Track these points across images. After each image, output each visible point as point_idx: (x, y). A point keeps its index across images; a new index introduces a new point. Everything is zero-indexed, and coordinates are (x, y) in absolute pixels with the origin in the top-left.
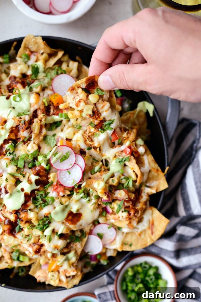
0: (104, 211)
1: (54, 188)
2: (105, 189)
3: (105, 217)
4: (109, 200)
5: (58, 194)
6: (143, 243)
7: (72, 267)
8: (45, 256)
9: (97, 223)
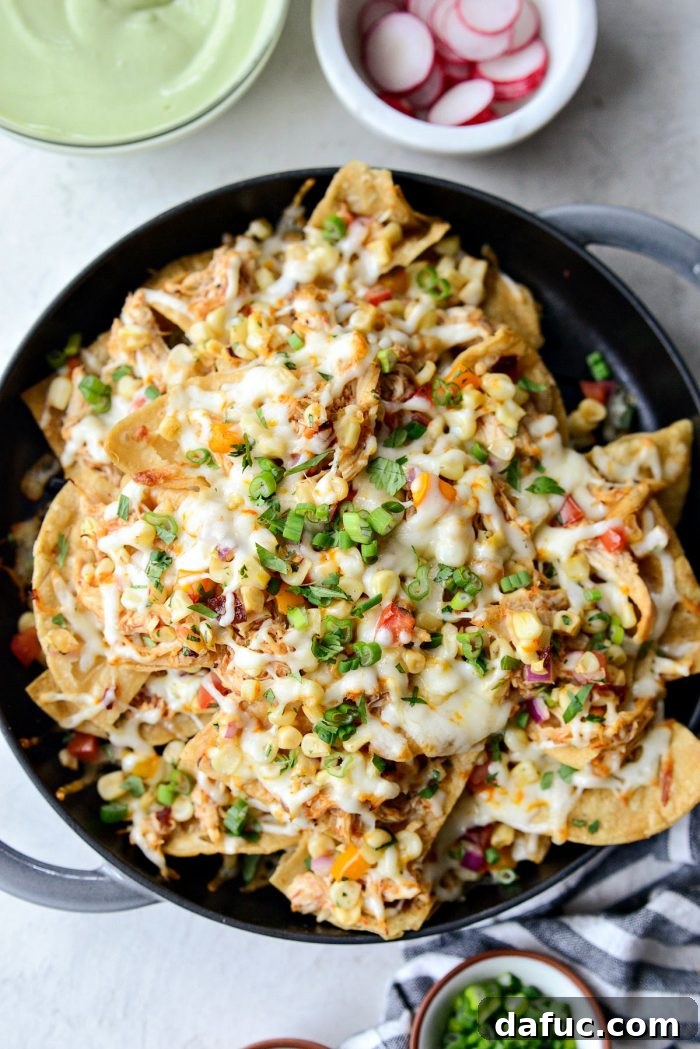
0: (524, 713)
1: (382, 616)
2: (539, 641)
3: (526, 730)
4: (547, 677)
5: (395, 638)
6: (636, 826)
7: (406, 872)
8: (329, 826)
9: (497, 746)
